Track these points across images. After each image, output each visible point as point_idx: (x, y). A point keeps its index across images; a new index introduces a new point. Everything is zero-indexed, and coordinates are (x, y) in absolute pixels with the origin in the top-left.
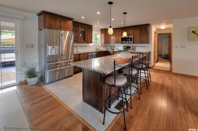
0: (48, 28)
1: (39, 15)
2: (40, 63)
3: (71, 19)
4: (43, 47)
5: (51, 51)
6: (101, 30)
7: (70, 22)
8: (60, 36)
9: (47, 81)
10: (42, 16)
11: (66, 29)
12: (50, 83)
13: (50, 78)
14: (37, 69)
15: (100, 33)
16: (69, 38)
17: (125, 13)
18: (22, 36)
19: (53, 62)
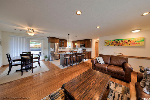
0: (51, 42)
1: (48, 38)
2: (48, 54)
3: (59, 38)
4: (49, 49)
5: (52, 50)
6: (72, 41)
7: (58, 40)
8: (55, 45)
9: (50, 60)
10: (49, 38)
11: (57, 42)
12: (51, 60)
13: (51, 59)
14: (47, 56)
15: (71, 43)
16: (58, 45)
17: (76, 36)
18: (43, 45)
19: (52, 54)
